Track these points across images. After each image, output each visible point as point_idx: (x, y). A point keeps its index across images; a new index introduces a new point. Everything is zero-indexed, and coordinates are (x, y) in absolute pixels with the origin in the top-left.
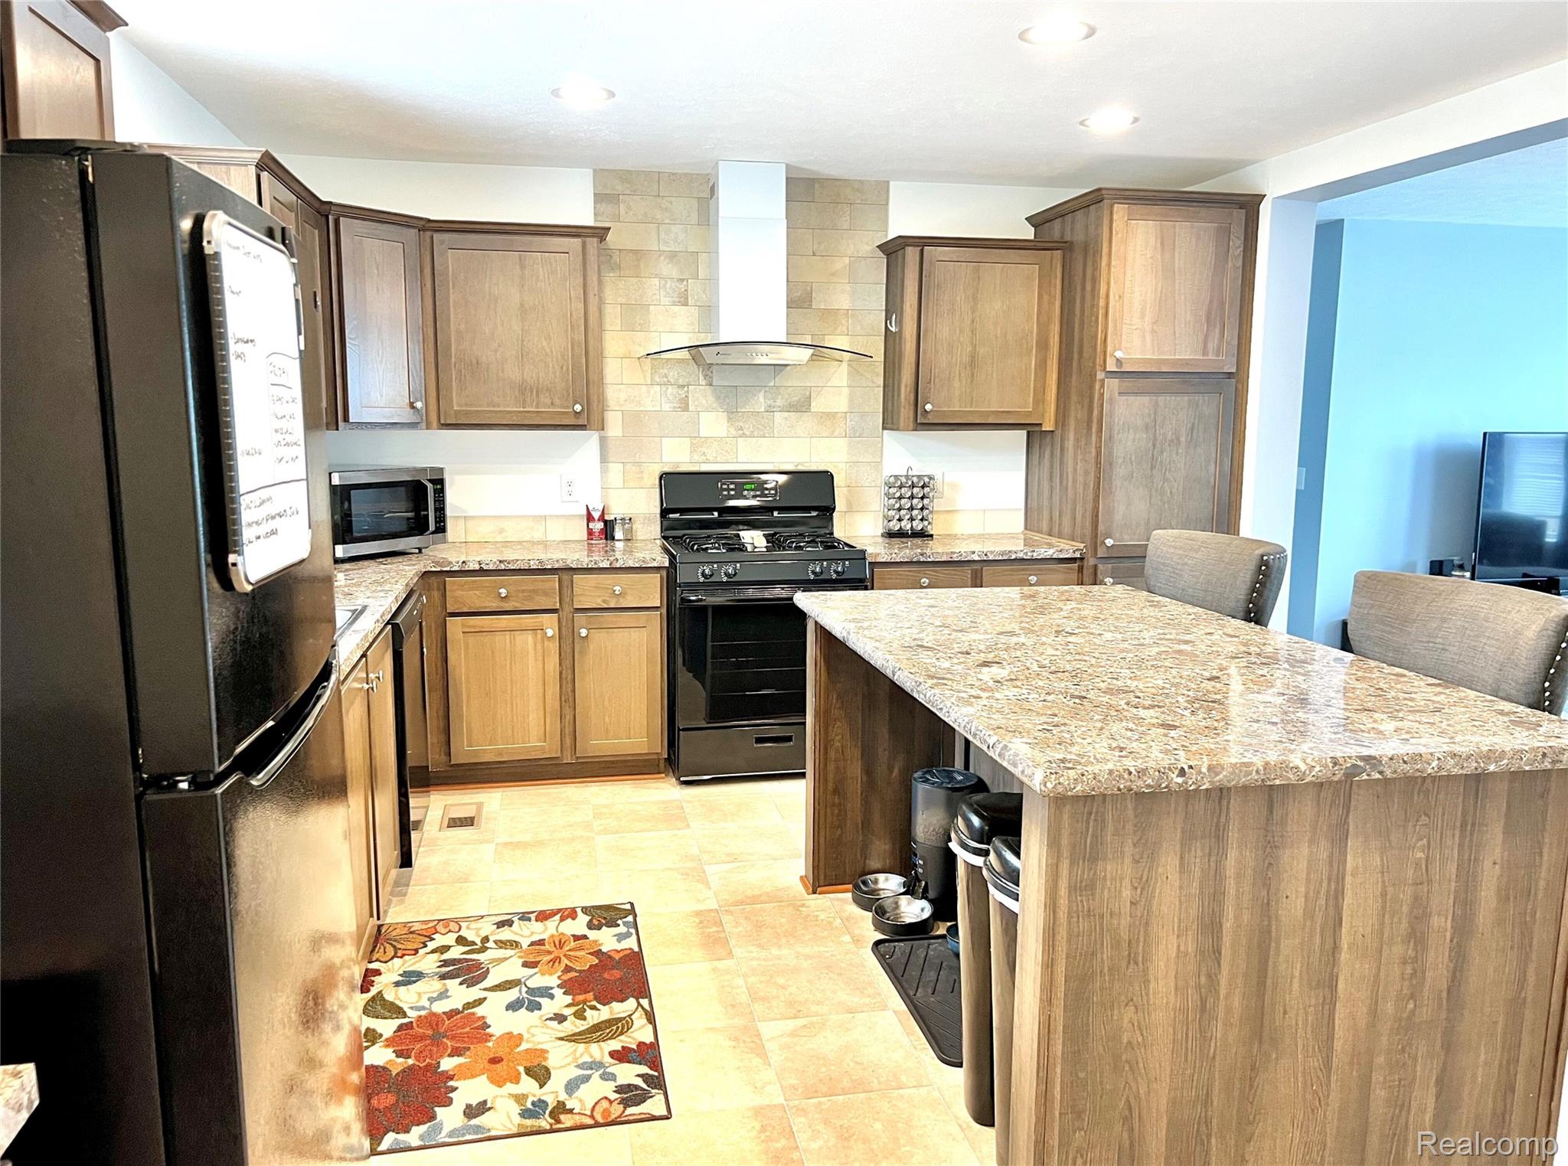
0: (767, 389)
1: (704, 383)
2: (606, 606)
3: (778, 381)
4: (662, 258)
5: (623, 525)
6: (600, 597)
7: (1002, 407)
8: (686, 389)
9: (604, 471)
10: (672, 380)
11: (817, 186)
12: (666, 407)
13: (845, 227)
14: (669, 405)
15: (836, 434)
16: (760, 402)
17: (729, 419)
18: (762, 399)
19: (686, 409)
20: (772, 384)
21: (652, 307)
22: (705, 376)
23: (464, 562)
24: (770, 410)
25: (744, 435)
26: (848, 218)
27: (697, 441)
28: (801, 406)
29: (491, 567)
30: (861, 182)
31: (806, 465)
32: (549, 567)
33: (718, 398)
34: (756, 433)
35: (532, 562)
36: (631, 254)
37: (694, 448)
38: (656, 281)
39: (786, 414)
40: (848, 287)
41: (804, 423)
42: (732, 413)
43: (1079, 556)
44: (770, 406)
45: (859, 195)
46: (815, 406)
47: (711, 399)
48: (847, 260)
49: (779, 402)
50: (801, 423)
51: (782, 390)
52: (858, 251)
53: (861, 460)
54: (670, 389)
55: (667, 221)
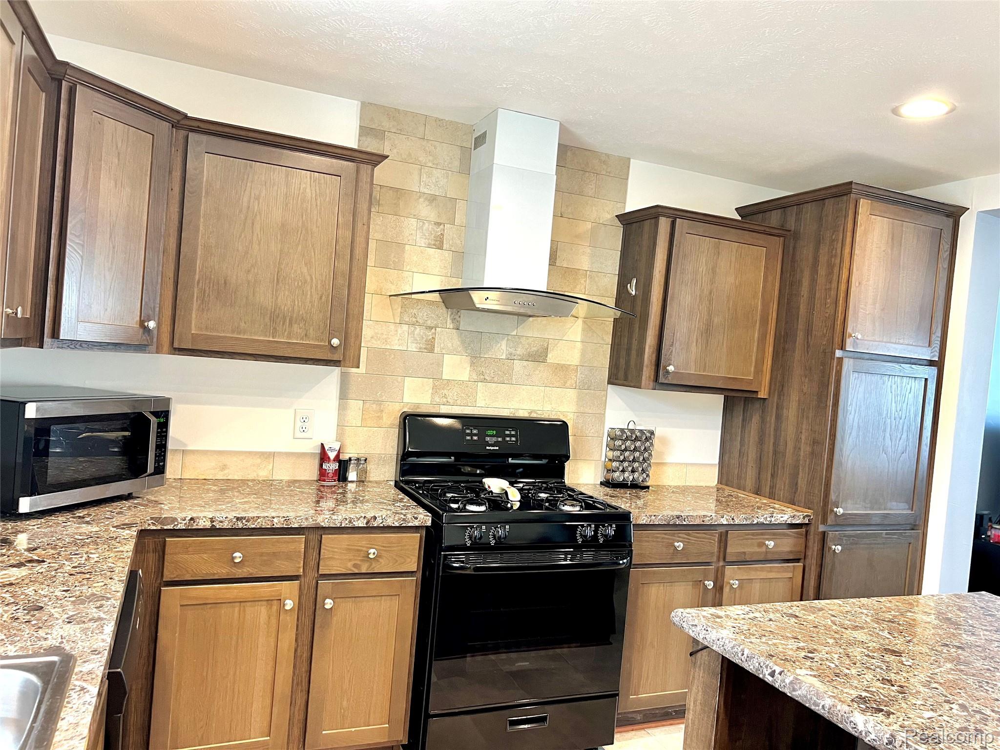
0: (510, 337)
1: (451, 326)
2: (357, 571)
3: (520, 331)
4: (421, 200)
5: (358, 465)
6: (350, 560)
7: (729, 374)
8: (433, 331)
9: (342, 408)
10: (421, 321)
11: (569, 154)
12: (413, 347)
13: (590, 194)
14: (414, 345)
15: (568, 384)
16: (502, 349)
17: (472, 364)
18: (504, 347)
19: (431, 350)
20: (514, 333)
21: (407, 247)
22: (453, 320)
23: (192, 519)
24: (510, 358)
25: (484, 381)
26: (593, 186)
27: (440, 384)
28: (539, 356)
29: (226, 525)
30: (608, 155)
31: (539, 412)
32: (296, 525)
33: (463, 342)
34: (496, 379)
35: (276, 520)
36: (391, 192)
37: (435, 388)
38: (413, 221)
39: (525, 363)
40: (588, 250)
41: (541, 372)
42: (475, 359)
43: (807, 522)
44: (511, 354)
45: (605, 167)
46: (551, 358)
47: (457, 342)
48: (589, 225)
49: (520, 351)
50: (537, 372)
51: (523, 340)
52: (599, 218)
53: (587, 410)
54: (418, 330)
55: (430, 165)
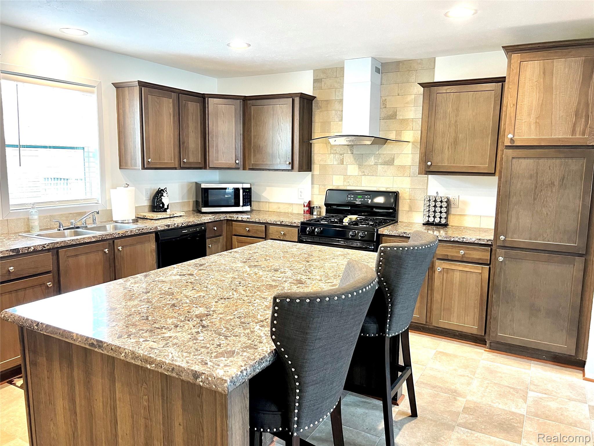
0: (375, 155)
1: (350, 153)
2: (279, 239)
3: (380, 152)
4: (336, 102)
5: (317, 209)
6: (278, 235)
7: (471, 164)
8: (343, 155)
9: (312, 187)
10: (338, 152)
11: (401, 64)
12: (335, 163)
13: (413, 81)
15: (405, 175)
16: (372, 161)
17: (359, 168)
18: (373, 159)
19: (343, 164)
20: (377, 153)
21: (332, 123)
22: (351, 150)
23: (237, 217)
24: (376, 164)
25: (364, 175)
26: (414, 77)
27: (346, 177)
28: (390, 162)
29: (245, 220)
30: (421, 60)
31: (391, 188)
32: (262, 222)
33: (355, 159)
34: (369, 174)
35: (257, 219)
36: (325, 102)
37: (345, 180)
38: (334, 112)
39: (383, 166)
40: (413, 108)
41: (391, 170)
42: (360, 166)
43: (490, 244)
45: (420, 66)
46: (396, 162)
47: (352, 159)
48: (413, 96)
49: (380, 161)
50: (389, 170)
51: (381, 156)
53: (416, 187)
54: (337, 156)
55: (339, 87)
